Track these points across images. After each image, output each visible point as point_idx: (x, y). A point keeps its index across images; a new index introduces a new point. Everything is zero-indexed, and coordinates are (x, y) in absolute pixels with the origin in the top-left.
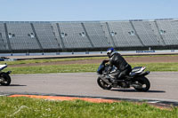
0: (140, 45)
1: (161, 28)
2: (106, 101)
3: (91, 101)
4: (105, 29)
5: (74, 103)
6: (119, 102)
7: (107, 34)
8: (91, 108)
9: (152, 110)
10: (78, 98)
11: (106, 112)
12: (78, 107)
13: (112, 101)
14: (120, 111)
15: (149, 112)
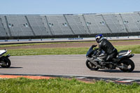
0: (71, 33)
1: (88, 20)
2: (44, 78)
3: (32, 78)
4: (44, 21)
5: (19, 80)
6: (54, 78)
7: (46, 25)
8: (32, 84)
9: (79, 84)
10: (22, 76)
11: (43, 86)
12: (22, 83)
13: (49, 78)
14: (55, 86)
15: (77, 85)
